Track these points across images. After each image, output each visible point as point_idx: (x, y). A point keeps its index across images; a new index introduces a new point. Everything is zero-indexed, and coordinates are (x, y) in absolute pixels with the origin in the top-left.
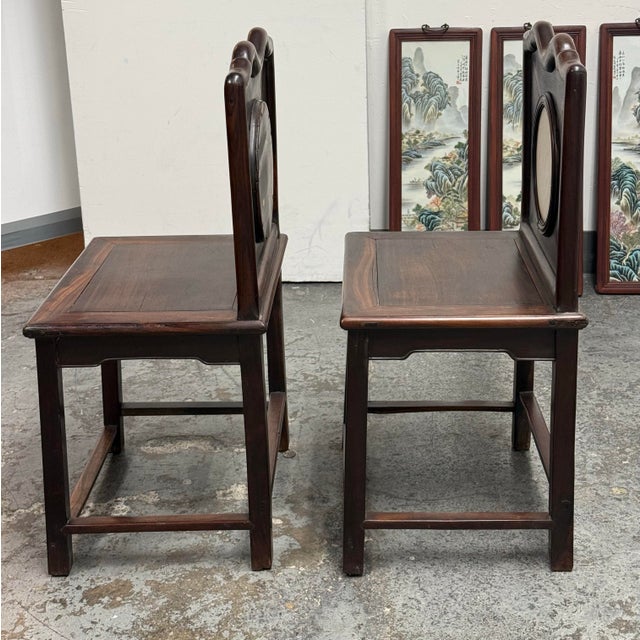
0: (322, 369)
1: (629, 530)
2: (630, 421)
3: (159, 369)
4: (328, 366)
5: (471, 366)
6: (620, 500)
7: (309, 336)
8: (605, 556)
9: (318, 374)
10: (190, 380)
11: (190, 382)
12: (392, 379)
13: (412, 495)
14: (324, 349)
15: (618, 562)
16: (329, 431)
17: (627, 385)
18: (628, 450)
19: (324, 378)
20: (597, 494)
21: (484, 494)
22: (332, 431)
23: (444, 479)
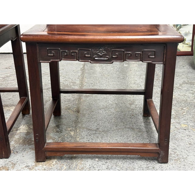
0: (66, 80)
1: (192, 144)
2: (183, 97)
3: (4, 80)
4: (69, 79)
5: (121, 79)
6: (185, 130)
7: (63, 69)
8: (185, 157)
9: (64, 82)
10: (15, 84)
11: (15, 85)
12: (92, 83)
13: (98, 129)
14: (68, 74)
15: (191, 160)
16: (66, 103)
17: (179, 84)
18: (184, 108)
19: (66, 83)
20: (175, 127)
21: (128, 128)
22: (67, 103)
23: (111, 122)
